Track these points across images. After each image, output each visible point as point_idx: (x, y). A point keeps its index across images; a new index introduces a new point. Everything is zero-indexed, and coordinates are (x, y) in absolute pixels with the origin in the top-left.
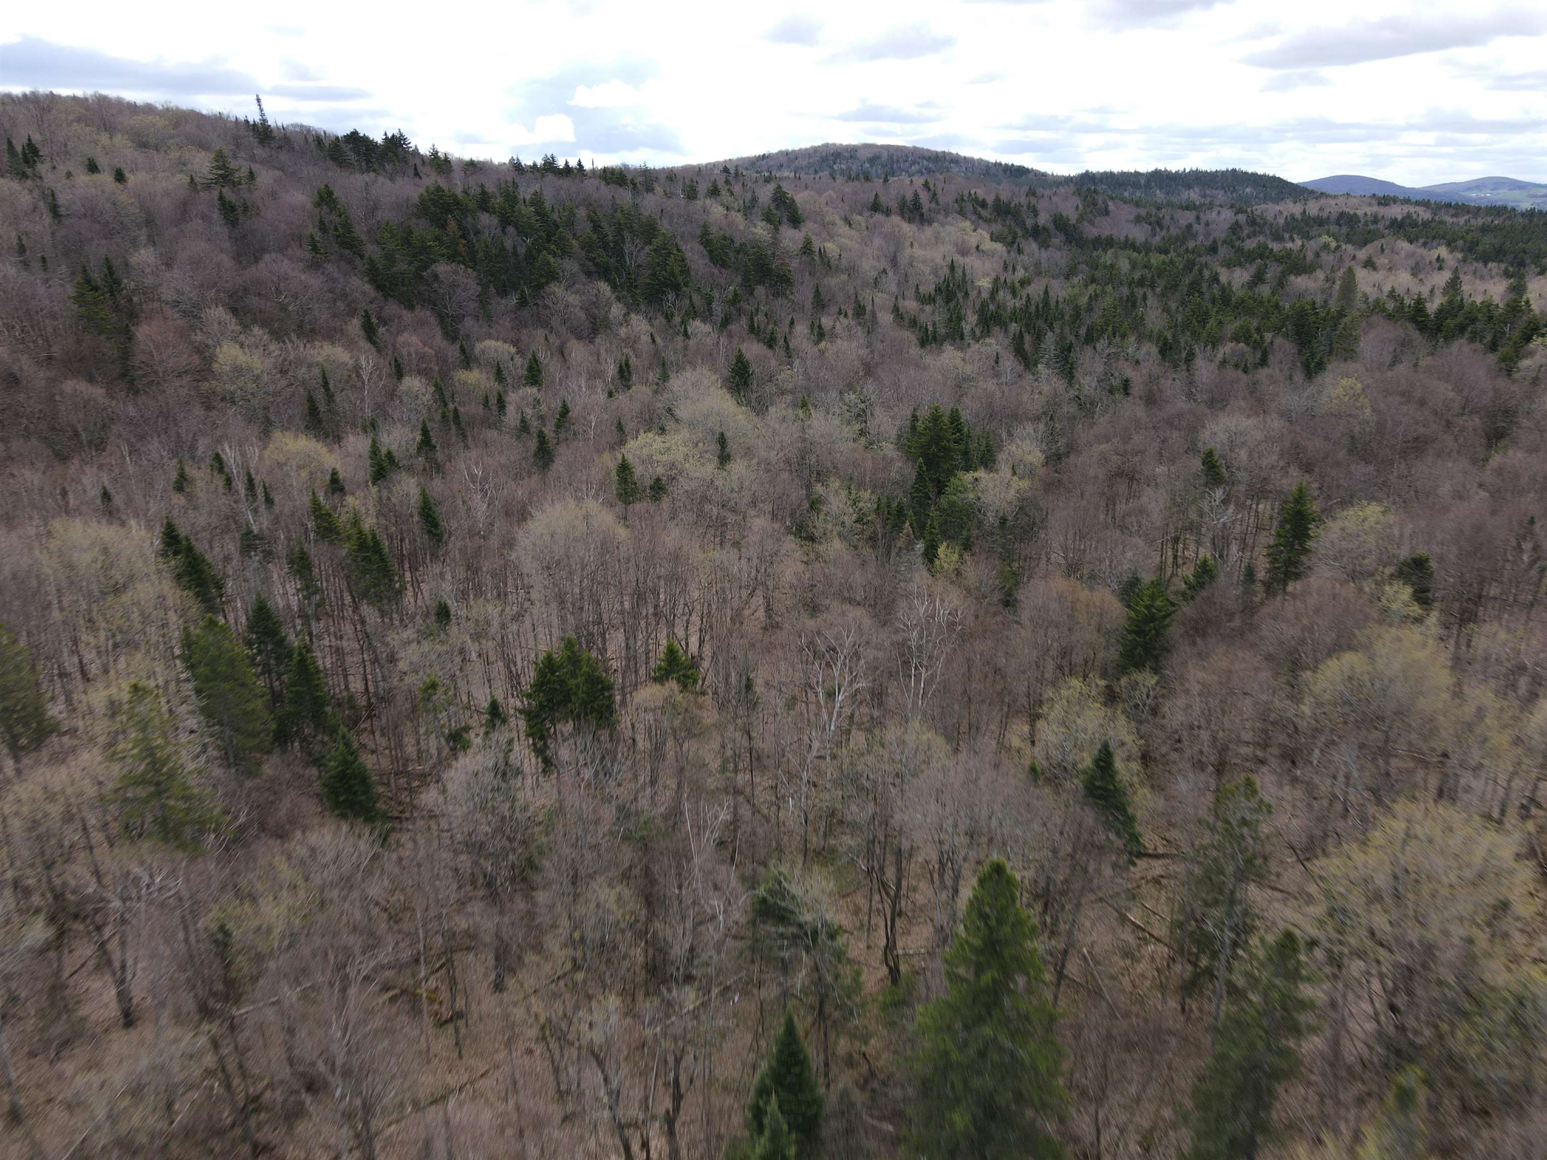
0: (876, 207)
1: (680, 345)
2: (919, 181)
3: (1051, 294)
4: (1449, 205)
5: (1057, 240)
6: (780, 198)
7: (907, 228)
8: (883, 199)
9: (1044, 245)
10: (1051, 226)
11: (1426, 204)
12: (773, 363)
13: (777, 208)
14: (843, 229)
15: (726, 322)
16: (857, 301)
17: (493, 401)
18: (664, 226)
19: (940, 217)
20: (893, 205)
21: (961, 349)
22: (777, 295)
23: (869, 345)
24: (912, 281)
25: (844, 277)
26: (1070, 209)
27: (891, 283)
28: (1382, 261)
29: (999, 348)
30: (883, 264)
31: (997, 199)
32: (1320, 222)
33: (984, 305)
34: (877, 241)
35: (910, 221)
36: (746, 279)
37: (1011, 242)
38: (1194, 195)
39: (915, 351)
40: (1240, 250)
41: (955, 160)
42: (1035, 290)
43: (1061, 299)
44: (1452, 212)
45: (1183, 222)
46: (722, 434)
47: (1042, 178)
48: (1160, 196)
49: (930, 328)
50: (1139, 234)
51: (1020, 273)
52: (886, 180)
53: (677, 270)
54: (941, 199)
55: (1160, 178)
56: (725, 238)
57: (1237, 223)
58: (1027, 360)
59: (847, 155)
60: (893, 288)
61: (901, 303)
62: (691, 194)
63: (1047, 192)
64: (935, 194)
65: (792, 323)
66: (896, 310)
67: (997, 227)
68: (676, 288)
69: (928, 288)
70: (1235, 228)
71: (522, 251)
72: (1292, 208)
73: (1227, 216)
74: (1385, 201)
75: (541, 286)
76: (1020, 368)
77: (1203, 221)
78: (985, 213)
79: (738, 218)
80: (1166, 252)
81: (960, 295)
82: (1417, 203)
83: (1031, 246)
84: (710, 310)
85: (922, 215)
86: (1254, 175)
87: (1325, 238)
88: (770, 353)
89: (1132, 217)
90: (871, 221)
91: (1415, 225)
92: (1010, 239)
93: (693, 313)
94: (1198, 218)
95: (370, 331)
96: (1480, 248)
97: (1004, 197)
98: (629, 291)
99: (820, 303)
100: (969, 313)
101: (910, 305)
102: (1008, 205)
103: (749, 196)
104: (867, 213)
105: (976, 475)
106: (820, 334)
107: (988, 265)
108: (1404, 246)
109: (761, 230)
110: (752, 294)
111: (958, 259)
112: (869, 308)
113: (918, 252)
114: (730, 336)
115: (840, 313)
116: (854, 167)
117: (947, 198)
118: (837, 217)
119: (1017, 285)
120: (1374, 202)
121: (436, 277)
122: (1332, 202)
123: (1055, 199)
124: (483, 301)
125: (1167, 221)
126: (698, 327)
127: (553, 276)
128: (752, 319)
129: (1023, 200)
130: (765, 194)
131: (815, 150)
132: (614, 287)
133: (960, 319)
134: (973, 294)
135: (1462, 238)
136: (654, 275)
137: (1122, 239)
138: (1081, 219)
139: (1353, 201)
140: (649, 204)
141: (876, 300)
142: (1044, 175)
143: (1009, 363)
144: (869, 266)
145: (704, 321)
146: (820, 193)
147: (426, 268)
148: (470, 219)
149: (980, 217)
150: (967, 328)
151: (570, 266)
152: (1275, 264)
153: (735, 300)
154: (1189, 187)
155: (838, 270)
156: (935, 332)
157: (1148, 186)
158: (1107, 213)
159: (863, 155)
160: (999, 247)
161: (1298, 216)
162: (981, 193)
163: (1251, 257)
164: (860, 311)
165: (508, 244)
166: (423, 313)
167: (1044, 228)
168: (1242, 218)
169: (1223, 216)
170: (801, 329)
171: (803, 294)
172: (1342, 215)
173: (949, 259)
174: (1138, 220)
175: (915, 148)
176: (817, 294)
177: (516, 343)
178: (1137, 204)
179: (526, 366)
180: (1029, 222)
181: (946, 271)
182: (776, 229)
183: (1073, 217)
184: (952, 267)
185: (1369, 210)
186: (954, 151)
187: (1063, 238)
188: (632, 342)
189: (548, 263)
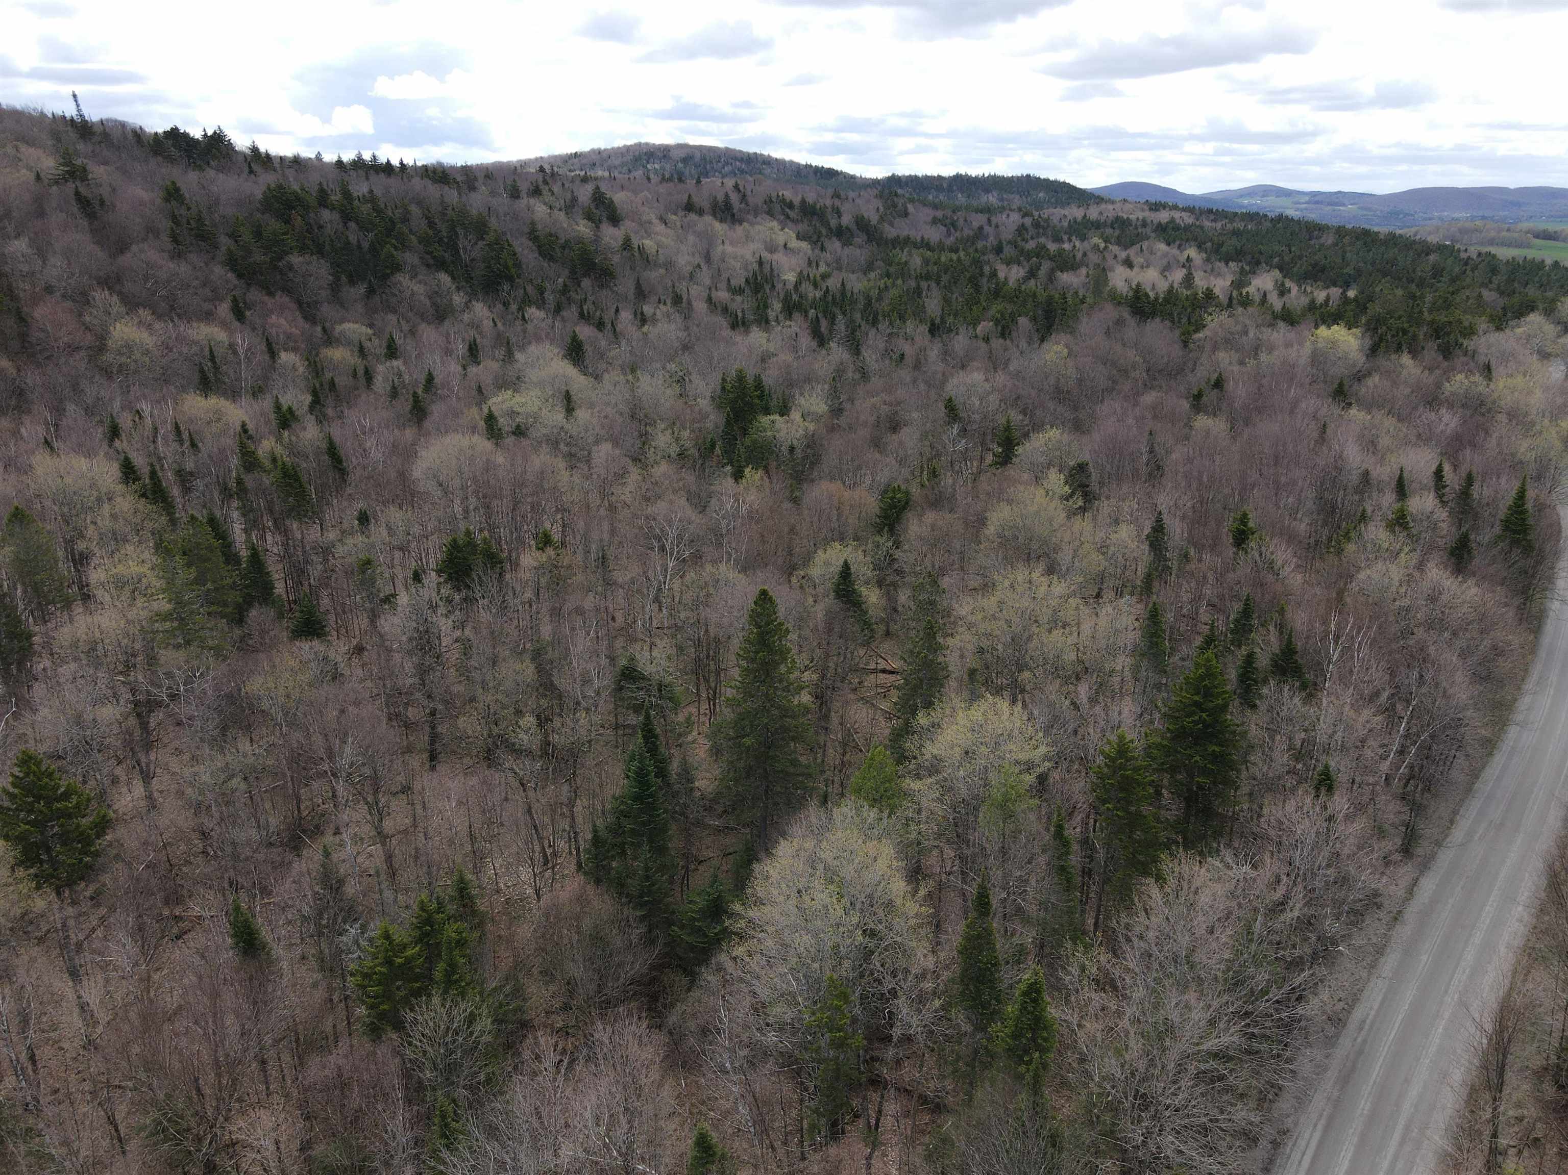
0: (689, 207)
1: (519, 329)
2: (730, 183)
3: (848, 287)
4: (1210, 211)
5: (860, 239)
6: (599, 198)
7: (719, 227)
8: (695, 199)
9: (846, 243)
10: (854, 227)
11: (1190, 210)
12: (603, 343)
13: (597, 208)
14: (660, 228)
15: (558, 309)
16: (674, 292)
17: (361, 372)
18: (493, 223)
19: (751, 217)
20: (706, 205)
21: (767, 330)
22: (602, 286)
23: (687, 328)
24: (725, 276)
25: (662, 271)
26: (871, 210)
27: (705, 277)
28: (1138, 260)
29: (798, 330)
30: (698, 259)
31: (803, 201)
32: (1097, 225)
33: (788, 295)
34: (691, 238)
35: (722, 221)
36: (573, 272)
37: (815, 240)
38: (992, 199)
39: (727, 332)
40: (1022, 251)
41: (768, 161)
42: (833, 283)
43: (856, 291)
44: (1212, 217)
45: (976, 224)
46: (567, 392)
47: (851, 181)
48: (961, 199)
49: (740, 315)
50: (934, 234)
51: (823, 269)
52: (699, 182)
53: (510, 263)
54: (750, 200)
55: (961, 182)
56: (551, 235)
57: (1023, 225)
58: (821, 340)
59: (661, 155)
60: (708, 282)
61: (714, 294)
62: (515, 194)
63: (852, 194)
64: (744, 196)
65: (617, 310)
66: (709, 300)
67: (803, 227)
68: (510, 279)
69: (739, 281)
70: (1021, 230)
71: (366, 245)
72: (1075, 212)
73: (1015, 219)
74: (1156, 207)
75: (385, 277)
76: (814, 344)
77: (994, 223)
78: (792, 214)
79: (562, 216)
80: (956, 251)
81: (767, 288)
82: (1184, 210)
83: (835, 245)
84: (543, 299)
85: (733, 215)
86: (1047, 181)
87: (1096, 240)
88: (600, 335)
89: (930, 219)
90: (686, 220)
91: (1177, 228)
92: (815, 238)
93: (527, 301)
94: (989, 220)
95: (238, 313)
96: (1224, 249)
97: (811, 198)
98: (467, 282)
99: (641, 294)
100: (775, 302)
101: (722, 295)
102: (813, 207)
103: (569, 196)
104: (681, 213)
105: (772, 417)
106: (643, 320)
107: (794, 261)
108: (1162, 247)
109: (583, 228)
110: (579, 286)
111: (766, 255)
112: (685, 297)
113: (729, 249)
114: (563, 320)
115: (659, 301)
116: (668, 167)
117: (756, 200)
118: (653, 216)
119: (818, 278)
120: (1146, 207)
121: (290, 267)
122: (1110, 207)
123: (858, 201)
124: (335, 288)
125: (961, 222)
126: (533, 312)
127: (397, 268)
128: (581, 307)
129: (828, 202)
130: (585, 194)
131: (628, 149)
132: (453, 278)
133: (766, 306)
134: (779, 286)
135: (1211, 240)
136: (489, 267)
137: (919, 239)
138: (882, 219)
139: (1128, 206)
140: (477, 202)
141: (692, 292)
142: (853, 177)
143: (806, 341)
144: (684, 260)
145: (538, 308)
146: (635, 192)
147: (280, 259)
148: (312, 215)
149: (788, 217)
150: (771, 314)
151: (410, 258)
152: (1049, 262)
153: (565, 290)
154: (987, 191)
155: (657, 265)
156: (743, 317)
157: (950, 189)
158: (906, 214)
159: (675, 155)
160: (804, 245)
161: (1079, 219)
162: (788, 194)
163: (1028, 255)
164: (677, 300)
165: (353, 238)
166: (282, 298)
167: (847, 228)
168: (1028, 221)
169: (1011, 219)
170: (626, 315)
171: (625, 285)
172: (1117, 218)
173: (757, 256)
174: (935, 221)
175: (727, 149)
176: (638, 286)
177: (371, 326)
178: (935, 207)
179: (385, 345)
180: (833, 223)
181: (756, 267)
182: (598, 227)
183: (874, 219)
184: (761, 263)
185: (1141, 215)
186: (766, 153)
187: (865, 238)
188: (475, 325)
189: (392, 256)
